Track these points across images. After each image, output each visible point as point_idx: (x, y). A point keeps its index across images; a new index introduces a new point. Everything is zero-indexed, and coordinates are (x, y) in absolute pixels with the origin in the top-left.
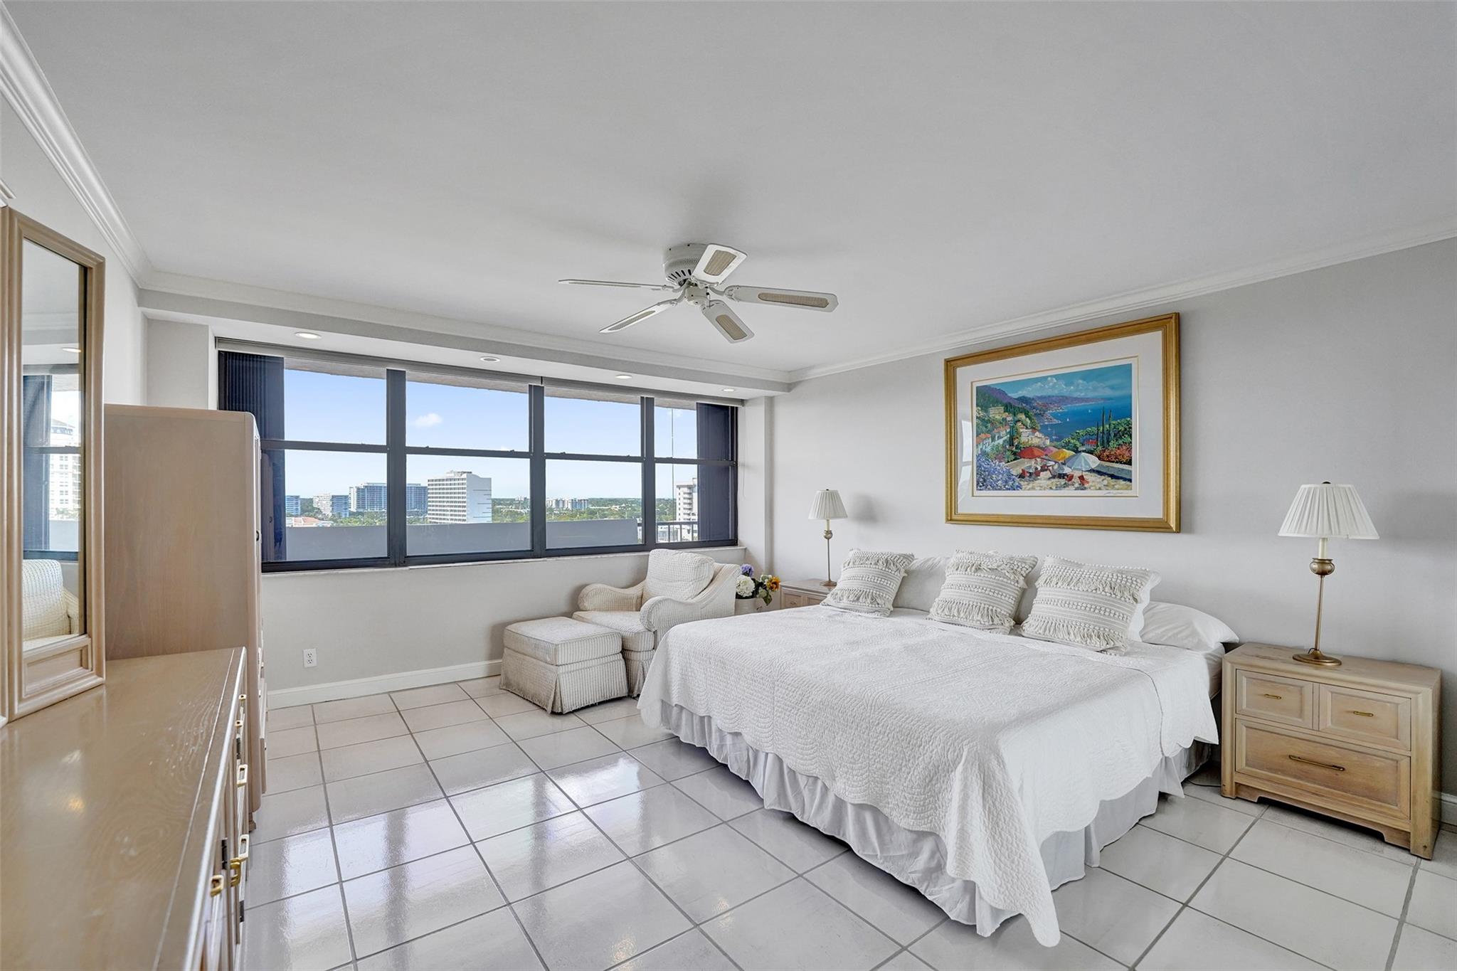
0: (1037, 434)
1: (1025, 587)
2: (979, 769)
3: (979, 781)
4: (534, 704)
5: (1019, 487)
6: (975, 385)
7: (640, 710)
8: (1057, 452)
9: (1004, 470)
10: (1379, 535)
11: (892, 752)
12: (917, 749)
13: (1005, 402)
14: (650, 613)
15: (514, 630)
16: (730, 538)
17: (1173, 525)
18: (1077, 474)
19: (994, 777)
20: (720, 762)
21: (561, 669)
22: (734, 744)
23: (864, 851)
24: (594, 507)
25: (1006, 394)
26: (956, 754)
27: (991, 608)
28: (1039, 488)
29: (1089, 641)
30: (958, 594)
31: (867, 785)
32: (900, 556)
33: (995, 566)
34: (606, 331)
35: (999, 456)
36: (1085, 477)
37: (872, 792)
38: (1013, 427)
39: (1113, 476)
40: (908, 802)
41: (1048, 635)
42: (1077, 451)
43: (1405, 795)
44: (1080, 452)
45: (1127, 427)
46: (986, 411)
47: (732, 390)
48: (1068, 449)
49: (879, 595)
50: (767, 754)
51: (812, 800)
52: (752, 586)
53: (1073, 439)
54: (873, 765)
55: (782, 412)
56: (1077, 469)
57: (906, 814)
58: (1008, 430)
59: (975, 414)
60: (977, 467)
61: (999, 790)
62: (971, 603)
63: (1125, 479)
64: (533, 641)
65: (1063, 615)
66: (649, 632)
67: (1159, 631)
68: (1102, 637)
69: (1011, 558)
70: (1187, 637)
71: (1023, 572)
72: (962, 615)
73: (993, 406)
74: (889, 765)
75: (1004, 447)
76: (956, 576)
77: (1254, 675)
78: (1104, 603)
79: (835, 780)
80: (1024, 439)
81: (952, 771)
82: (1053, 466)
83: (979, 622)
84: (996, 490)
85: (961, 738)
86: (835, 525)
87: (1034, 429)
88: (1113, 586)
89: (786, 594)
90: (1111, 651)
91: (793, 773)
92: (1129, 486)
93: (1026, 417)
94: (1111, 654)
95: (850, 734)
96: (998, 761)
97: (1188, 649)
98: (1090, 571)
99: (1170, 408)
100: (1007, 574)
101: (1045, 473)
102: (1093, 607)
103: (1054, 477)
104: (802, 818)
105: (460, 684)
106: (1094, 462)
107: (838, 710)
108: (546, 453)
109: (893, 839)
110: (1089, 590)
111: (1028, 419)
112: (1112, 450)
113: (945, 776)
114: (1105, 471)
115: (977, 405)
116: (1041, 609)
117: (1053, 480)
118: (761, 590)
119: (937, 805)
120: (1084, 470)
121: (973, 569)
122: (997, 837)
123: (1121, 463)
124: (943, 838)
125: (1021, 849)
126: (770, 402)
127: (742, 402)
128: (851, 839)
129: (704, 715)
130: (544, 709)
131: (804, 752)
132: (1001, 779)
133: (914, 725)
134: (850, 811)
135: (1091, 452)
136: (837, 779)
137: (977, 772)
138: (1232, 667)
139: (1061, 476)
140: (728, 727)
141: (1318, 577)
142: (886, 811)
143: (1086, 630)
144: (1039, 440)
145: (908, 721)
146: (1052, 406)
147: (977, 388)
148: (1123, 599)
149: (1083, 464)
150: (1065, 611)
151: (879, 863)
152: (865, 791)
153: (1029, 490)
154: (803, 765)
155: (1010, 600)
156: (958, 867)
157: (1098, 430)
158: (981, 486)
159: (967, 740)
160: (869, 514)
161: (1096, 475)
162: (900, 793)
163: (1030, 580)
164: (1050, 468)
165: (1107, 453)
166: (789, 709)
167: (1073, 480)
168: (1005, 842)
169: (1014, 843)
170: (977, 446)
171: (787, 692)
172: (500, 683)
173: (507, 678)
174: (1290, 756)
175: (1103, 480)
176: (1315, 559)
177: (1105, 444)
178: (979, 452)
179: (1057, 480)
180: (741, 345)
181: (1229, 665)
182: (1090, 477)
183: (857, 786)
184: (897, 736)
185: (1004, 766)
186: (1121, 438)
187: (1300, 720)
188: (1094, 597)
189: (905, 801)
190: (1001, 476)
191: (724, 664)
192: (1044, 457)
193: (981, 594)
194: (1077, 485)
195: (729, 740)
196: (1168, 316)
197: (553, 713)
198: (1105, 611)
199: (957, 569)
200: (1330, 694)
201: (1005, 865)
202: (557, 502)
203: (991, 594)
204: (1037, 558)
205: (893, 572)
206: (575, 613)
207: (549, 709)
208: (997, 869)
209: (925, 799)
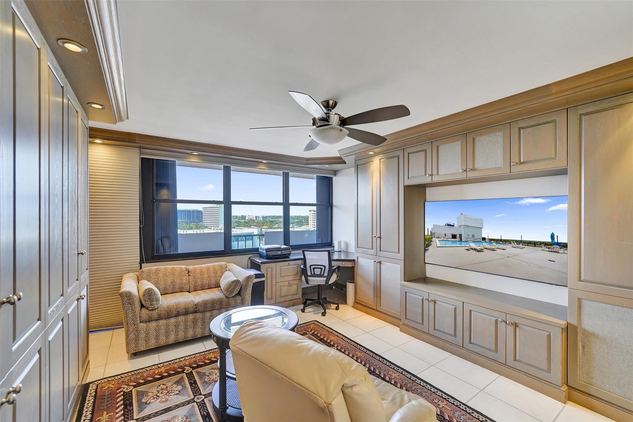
24: (272, 220)
202: (256, 217)
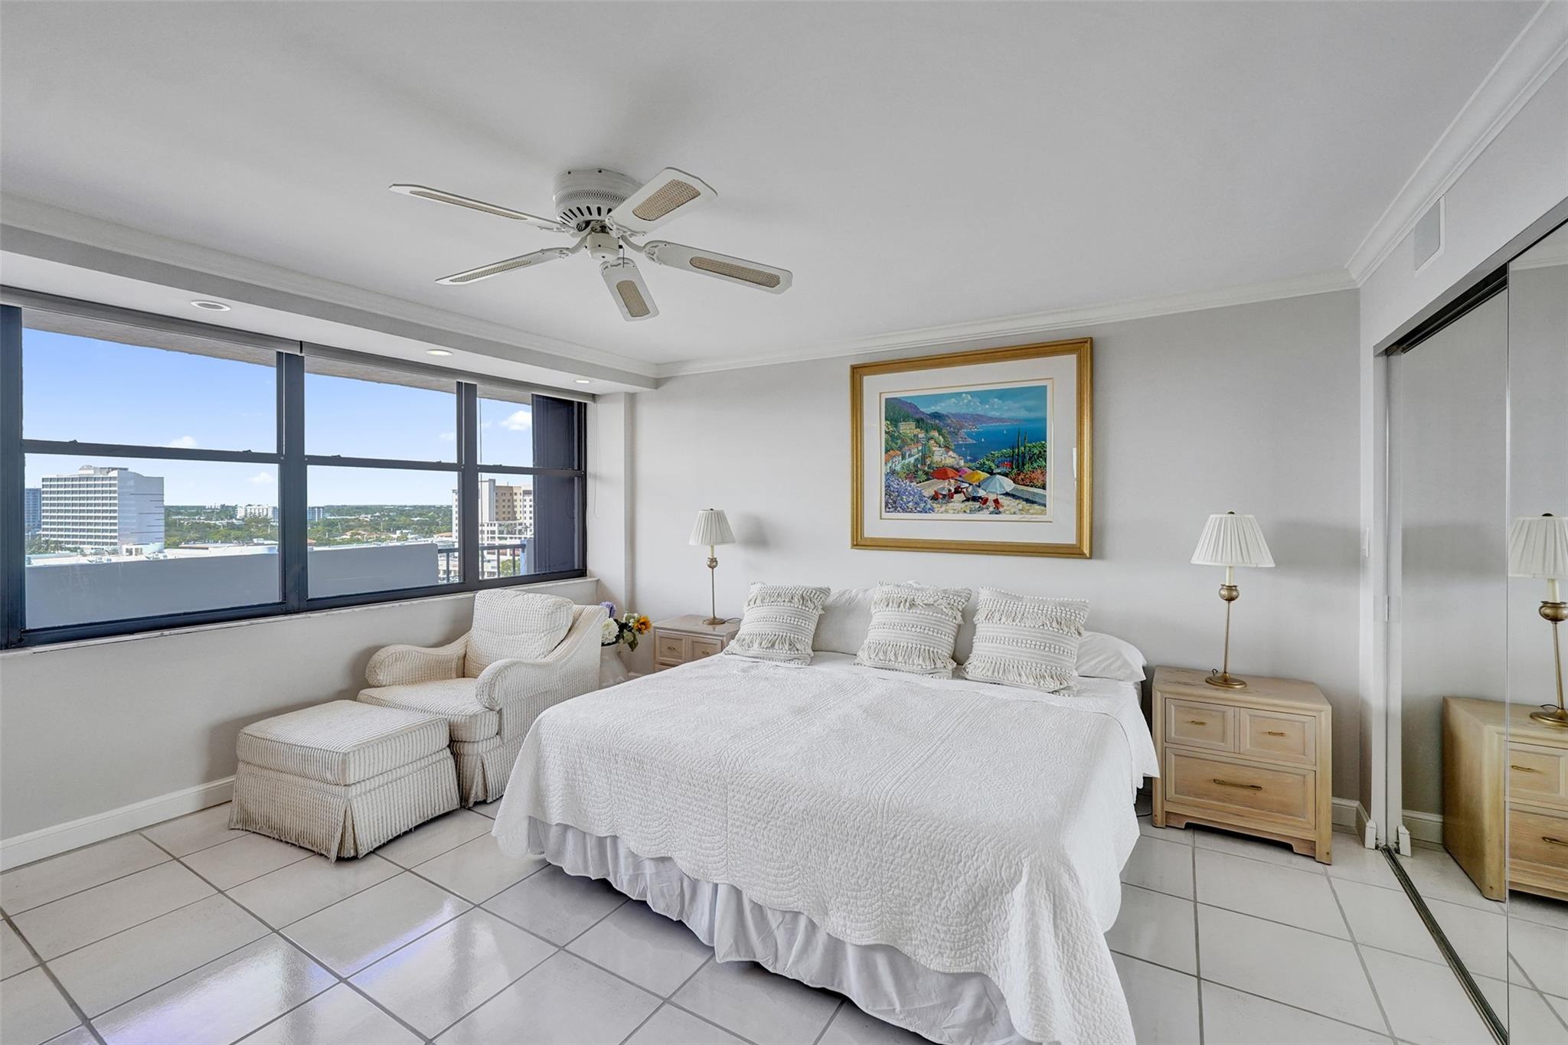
0: (951, 453)
1: (962, 623)
2: (1047, 889)
3: (1048, 904)
4: (300, 847)
5: (932, 510)
6: (885, 396)
7: (496, 838)
8: (972, 473)
9: (916, 491)
10: (1275, 562)
11: (917, 872)
12: (954, 866)
13: (917, 417)
14: (492, 684)
15: (258, 734)
16: (576, 568)
17: (1086, 551)
18: (992, 497)
19: (1068, 898)
20: (634, 899)
21: (353, 791)
22: (658, 874)
23: (874, 1006)
25: (918, 409)
26: (1013, 870)
27: (932, 649)
28: (952, 511)
29: (1042, 682)
30: (893, 635)
31: (879, 919)
32: (817, 590)
33: (931, 601)
34: (446, 282)
35: (912, 474)
36: (1000, 500)
37: (887, 927)
38: (925, 445)
39: (1027, 501)
40: (942, 936)
41: (997, 677)
42: (992, 473)
43: (1311, 806)
44: (995, 474)
45: (1042, 450)
46: (896, 426)
47: (588, 382)
48: (983, 471)
49: (798, 639)
50: (716, 886)
51: (790, 944)
52: (616, 629)
53: (988, 460)
54: (889, 890)
55: (647, 414)
56: (992, 492)
57: (940, 952)
58: (920, 448)
59: (884, 428)
60: (886, 487)
61: (1074, 912)
62: (910, 645)
63: (1040, 504)
64: (297, 750)
65: (1011, 654)
66: (491, 712)
67: (1093, 662)
68: (1055, 677)
69: (945, 591)
70: (1119, 668)
71: (959, 607)
72: (900, 659)
73: (904, 421)
74: (913, 890)
75: (915, 466)
76: (886, 613)
77: (1181, 703)
78: (1053, 640)
79: (827, 914)
80: (937, 458)
81: (1007, 893)
82: (967, 488)
83: (920, 667)
84: (906, 512)
85: (1017, 849)
86: (721, 552)
87: (948, 448)
88: (1059, 620)
89: (661, 637)
90: (1063, 691)
91: (758, 909)
92: (1043, 511)
93: (940, 434)
94: (1064, 695)
95: (851, 851)
96: (1069, 875)
97: (1120, 680)
98: (1033, 605)
99: (1084, 434)
100: (944, 610)
101: (958, 495)
102: (1043, 644)
103: (968, 500)
104: (775, 968)
105: (144, 833)
106: (1008, 485)
107: (832, 821)
108: (307, 456)
109: (917, 986)
110: (1037, 626)
111: (941, 437)
112: (1027, 474)
113: (997, 899)
114: (1019, 495)
115: (886, 419)
116: (983, 650)
117: (967, 503)
118: (626, 633)
119: (984, 937)
120: (998, 493)
121: (908, 604)
122: (1074, 973)
123: (1036, 487)
124: (995, 979)
125: (1103, 982)
126: (632, 399)
127: (594, 397)
128: (852, 987)
129: (606, 835)
130: (322, 855)
131: (779, 879)
132: (1076, 899)
133: (948, 835)
134: (851, 954)
135: (1006, 475)
136: (831, 913)
137: (1044, 891)
138: (1162, 696)
139: (975, 499)
140: (647, 850)
141: (1226, 602)
142: (907, 950)
143: (1038, 669)
144: (953, 460)
145: (939, 830)
146: (966, 425)
147: (886, 399)
148: (1069, 634)
149: (998, 488)
150: (1013, 650)
151: (898, 1020)
152: (876, 926)
153: (942, 513)
154: (778, 897)
155: (950, 639)
156: (1036, 1025)
157: (1014, 452)
158: (889, 508)
159: (1026, 851)
160: (759, 538)
161: (1011, 499)
162: (930, 925)
163: (968, 617)
164: (965, 490)
165: (1022, 476)
166: (753, 822)
167: (988, 503)
168: (1084, 978)
169: (1095, 977)
170: (886, 463)
171: (749, 799)
172: (231, 820)
173: (242, 808)
174: (1214, 780)
175: (1018, 504)
176: (1223, 585)
177: (1020, 467)
178: (889, 471)
179: (971, 503)
180: (639, 323)
181: (1159, 694)
182: (1005, 501)
183: (863, 921)
184: (925, 852)
185: (1078, 882)
186: (1036, 462)
187: (1222, 744)
188: (1042, 633)
189: (937, 935)
190: (911, 497)
191: (642, 762)
192: (958, 478)
193: (919, 634)
194: (991, 509)
195: (649, 869)
196: (1084, 340)
197: (340, 859)
198: (1050, 647)
199: (887, 606)
200: (1248, 717)
201: (1086, 1007)
203: (930, 633)
204: (970, 590)
205: (811, 611)
206: (361, 692)
207: (333, 855)
208: (1076, 1014)
209: (967, 931)
